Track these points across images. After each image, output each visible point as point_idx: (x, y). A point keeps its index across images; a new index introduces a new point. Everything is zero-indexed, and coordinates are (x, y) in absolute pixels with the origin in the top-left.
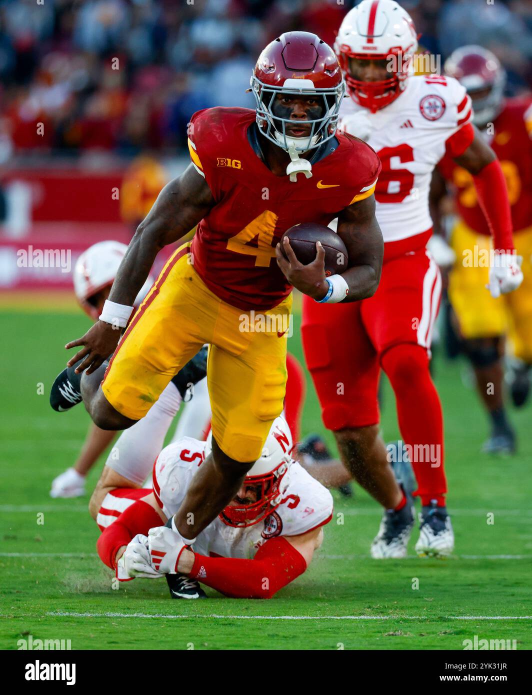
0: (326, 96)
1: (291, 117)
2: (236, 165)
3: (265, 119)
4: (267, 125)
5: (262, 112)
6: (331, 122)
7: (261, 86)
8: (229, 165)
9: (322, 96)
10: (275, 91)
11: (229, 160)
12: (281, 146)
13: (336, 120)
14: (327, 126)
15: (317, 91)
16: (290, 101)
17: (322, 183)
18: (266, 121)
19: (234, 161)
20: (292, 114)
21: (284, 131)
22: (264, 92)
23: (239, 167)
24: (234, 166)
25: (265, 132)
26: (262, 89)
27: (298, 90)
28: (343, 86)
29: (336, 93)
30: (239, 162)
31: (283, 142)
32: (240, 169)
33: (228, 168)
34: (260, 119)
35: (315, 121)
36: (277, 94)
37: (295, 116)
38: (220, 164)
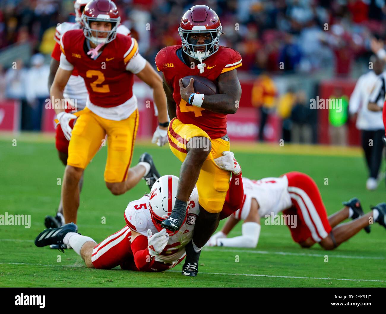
0: (212, 33)
1: (197, 44)
2: (171, 66)
3: (185, 45)
4: (186, 48)
5: (184, 42)
6: (215, 45)
7: (182, 31)
8: (169, 66)
9: (210, 33)
10: (188, 32)
11: (168, 64)
12: (193, 57)
13: (218, 44)
14: (213, 47)
15: (208, 31)
16: (197, 36)
17: (209, 67)
18: (186, 46)
19: (170, 64)
20: (198, 42)
21: (193, 50)
22: (184, 33)
23: (173, 66)
24: (171, 67)
25: (186, 52)
26: (183, 32)
27: (198, 31)
28: (220, 28)
29: (217, 31)
30: (173, 64)
31: (194, 56)
32: (174, 67)
33: (169, 68)
34: (183, 46)
35: (207, 44)
36: (189, 33)
37: (199, 43)
38: (165, 67)
